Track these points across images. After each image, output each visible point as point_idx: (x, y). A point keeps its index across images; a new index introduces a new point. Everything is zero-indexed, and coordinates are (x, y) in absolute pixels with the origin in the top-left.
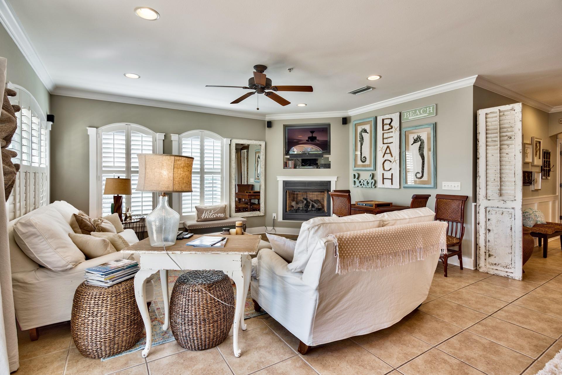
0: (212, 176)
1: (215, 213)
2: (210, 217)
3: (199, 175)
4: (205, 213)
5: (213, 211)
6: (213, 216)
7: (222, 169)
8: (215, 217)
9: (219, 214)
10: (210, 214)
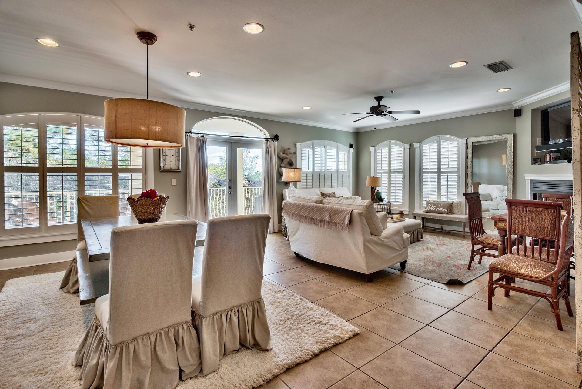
0: (447, 174)
1: (437, 207)
2: (432, 210)
3: (437, 174)
4: (430, 206)
5: (436, 205)
6: (435, 209)
7: (458, 168)
8: (436, 210)
9: (441, 209)
10: (432, 207)
